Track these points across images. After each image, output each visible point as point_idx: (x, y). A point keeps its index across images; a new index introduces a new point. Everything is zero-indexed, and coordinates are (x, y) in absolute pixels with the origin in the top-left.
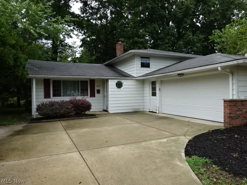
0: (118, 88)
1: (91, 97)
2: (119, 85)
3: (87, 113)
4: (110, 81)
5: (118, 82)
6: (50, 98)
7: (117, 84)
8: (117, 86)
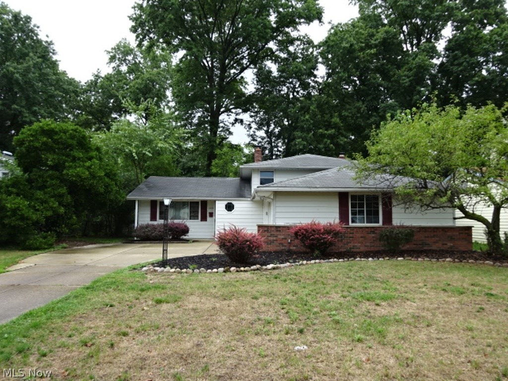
0: (228, 210)
1: (201, 221)
2: (230, 207)
3: (184, 237)
4: (217, 202)
5: (228, 203)
6: (156, 220)
7: (226, 206)
8: (226, 208)
